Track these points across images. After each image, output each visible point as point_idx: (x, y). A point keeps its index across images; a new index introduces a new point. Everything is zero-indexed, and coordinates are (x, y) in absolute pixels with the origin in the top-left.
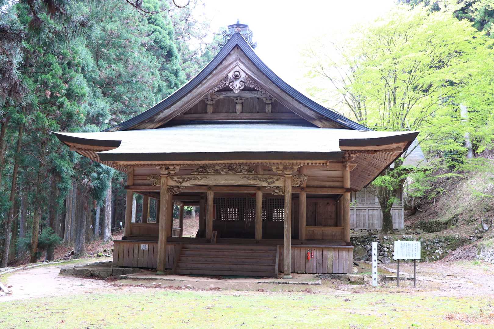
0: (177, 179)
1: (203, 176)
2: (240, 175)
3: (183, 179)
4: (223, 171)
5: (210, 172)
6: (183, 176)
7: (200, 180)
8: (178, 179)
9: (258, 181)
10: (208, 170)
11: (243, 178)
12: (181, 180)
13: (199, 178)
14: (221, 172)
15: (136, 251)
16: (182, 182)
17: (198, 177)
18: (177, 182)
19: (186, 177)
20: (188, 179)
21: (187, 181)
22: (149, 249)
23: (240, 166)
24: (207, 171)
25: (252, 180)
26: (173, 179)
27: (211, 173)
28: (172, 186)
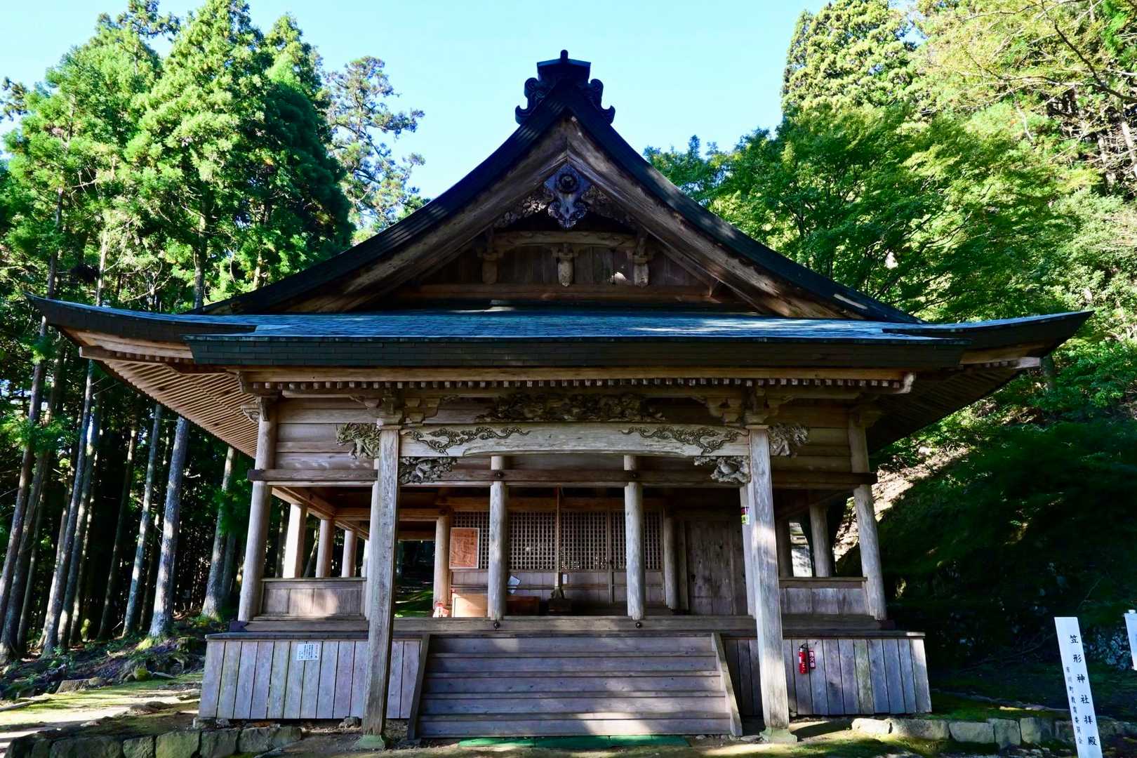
0: (429, 438)
1: (510, 427)
2: (621, 426)
3: (452, 436)
4: (569, 412)
5: (530, 416)
6: (449, 429)
7: (503, 441)
8: (435, 438)
9: (675, 441)
10: (526, 411)
11: (629, 433)
12: (444, 440)
13: (499, 433)
14: (566, 417)
15: (281, 666)
16: (446, 446)
17: (494, 430)
18: (433, 445)
19: (458, 430)
20: (466, 437)
21: (462, 441)
22: (324, 659)
23: (620, 399)
24: (523, 414)
25: (656, 439)
26: (417, 438)
27: (536, 419)
28: (417, 458)
